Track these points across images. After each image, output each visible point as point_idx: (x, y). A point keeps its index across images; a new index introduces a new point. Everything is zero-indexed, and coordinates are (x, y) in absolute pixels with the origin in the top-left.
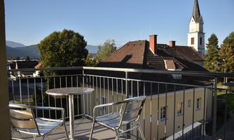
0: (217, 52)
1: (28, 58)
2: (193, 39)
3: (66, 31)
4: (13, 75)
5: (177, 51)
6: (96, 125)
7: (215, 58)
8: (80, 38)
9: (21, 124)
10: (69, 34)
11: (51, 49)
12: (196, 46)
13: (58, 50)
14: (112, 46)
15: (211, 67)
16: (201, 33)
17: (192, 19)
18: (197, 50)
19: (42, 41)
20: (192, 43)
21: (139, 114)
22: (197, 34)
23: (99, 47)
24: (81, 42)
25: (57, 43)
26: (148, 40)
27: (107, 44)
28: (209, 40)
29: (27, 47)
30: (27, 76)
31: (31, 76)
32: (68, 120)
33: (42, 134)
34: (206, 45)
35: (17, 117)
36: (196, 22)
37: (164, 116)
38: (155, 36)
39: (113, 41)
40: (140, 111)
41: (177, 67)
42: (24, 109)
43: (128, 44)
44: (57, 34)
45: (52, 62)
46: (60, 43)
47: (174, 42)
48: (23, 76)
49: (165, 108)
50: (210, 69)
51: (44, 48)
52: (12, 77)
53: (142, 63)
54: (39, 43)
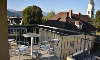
0: (99, 19)
1: (18, 17)
2: (89, 12)
3: (34, 6)
4: (12, 23)
5: (81, 17)
6: (40, 48)
7: (98, 21)
8: (40, 9)
9: (13, 47)
10: (35, 7)
11: (27, 13)
12: (90, 15)
13: (30, 14)
14: (53, 13)
15: (96, 25)
16: (93, 10)
17: (90, 3)
18: (90, 17)
19: (24, 10)
20: (89, 14)
21: (57, 46)
22: (91, 10)
23: (48, 13)
24: (40, 11)
25: (30, 11)
26: (69, 12)
27: (51, 12)
28: (96, 13)
29: (18, 12)
30: (17, 24)
31: (19, 24)
32: (31, 45)
33: (20, 51)
34: (94, 15)
35: (12, 44)
36: (91, 4)
37: (73, 45)
38: (72, 10)
39: (54, 11)
40: (57, 44)
41: (80, 24)
42: (15, 42)
43: (60, 13)
44: (30, 7)
45: (28, 19)
46: (31, 11)
47: (80, 13)
48: (16, 24)
49: (73, 41)
50: (96, 26)
51: (24, 13)
52: (11, 24)
53: (65, 21)
54: (23, 10)
